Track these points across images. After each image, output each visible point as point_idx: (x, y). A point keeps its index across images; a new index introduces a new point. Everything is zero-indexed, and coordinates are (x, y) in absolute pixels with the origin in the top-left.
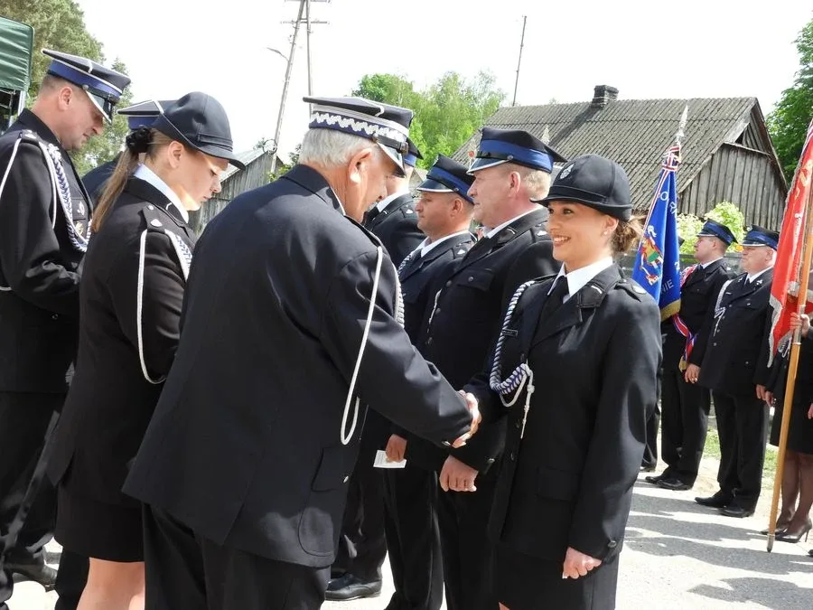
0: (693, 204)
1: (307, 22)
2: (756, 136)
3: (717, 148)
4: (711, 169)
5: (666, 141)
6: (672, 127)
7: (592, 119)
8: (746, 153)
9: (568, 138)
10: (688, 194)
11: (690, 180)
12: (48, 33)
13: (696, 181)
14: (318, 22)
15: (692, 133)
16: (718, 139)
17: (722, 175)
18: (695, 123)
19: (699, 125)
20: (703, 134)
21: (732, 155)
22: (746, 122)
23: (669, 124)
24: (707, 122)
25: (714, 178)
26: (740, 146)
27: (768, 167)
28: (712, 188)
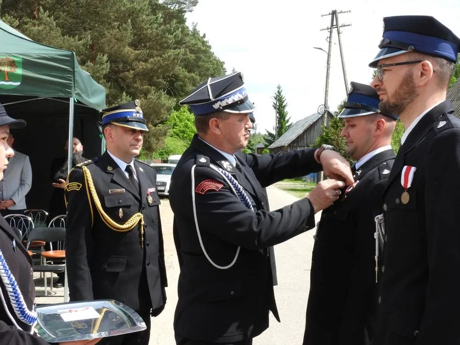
1: (337, 27)
12: (178, 61)
14: (344, 26)
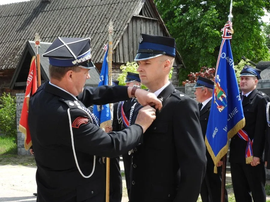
0: (121, 56)
2: (150, 10)
3: (130, 19)
4: (128, 33)
5: (96, 19)
6: (98, 9)
7: (45, 10)
8: (146, 20)
9: (32, 24)
10: (118, 50)
11: (118, 41)
13: (121, 41)
15: (112, 12)
16: (129, 14)
17: (135, 36)
18: (112, 5)
19: (115, 6)
20: (119, 11)
21: (139, 23)
22: (142, 2)
23: (96, 8)
24: (120, 4)
25: (130, 38)
26: (141, 16)
27: (159, 27)
28: (131, 45)
